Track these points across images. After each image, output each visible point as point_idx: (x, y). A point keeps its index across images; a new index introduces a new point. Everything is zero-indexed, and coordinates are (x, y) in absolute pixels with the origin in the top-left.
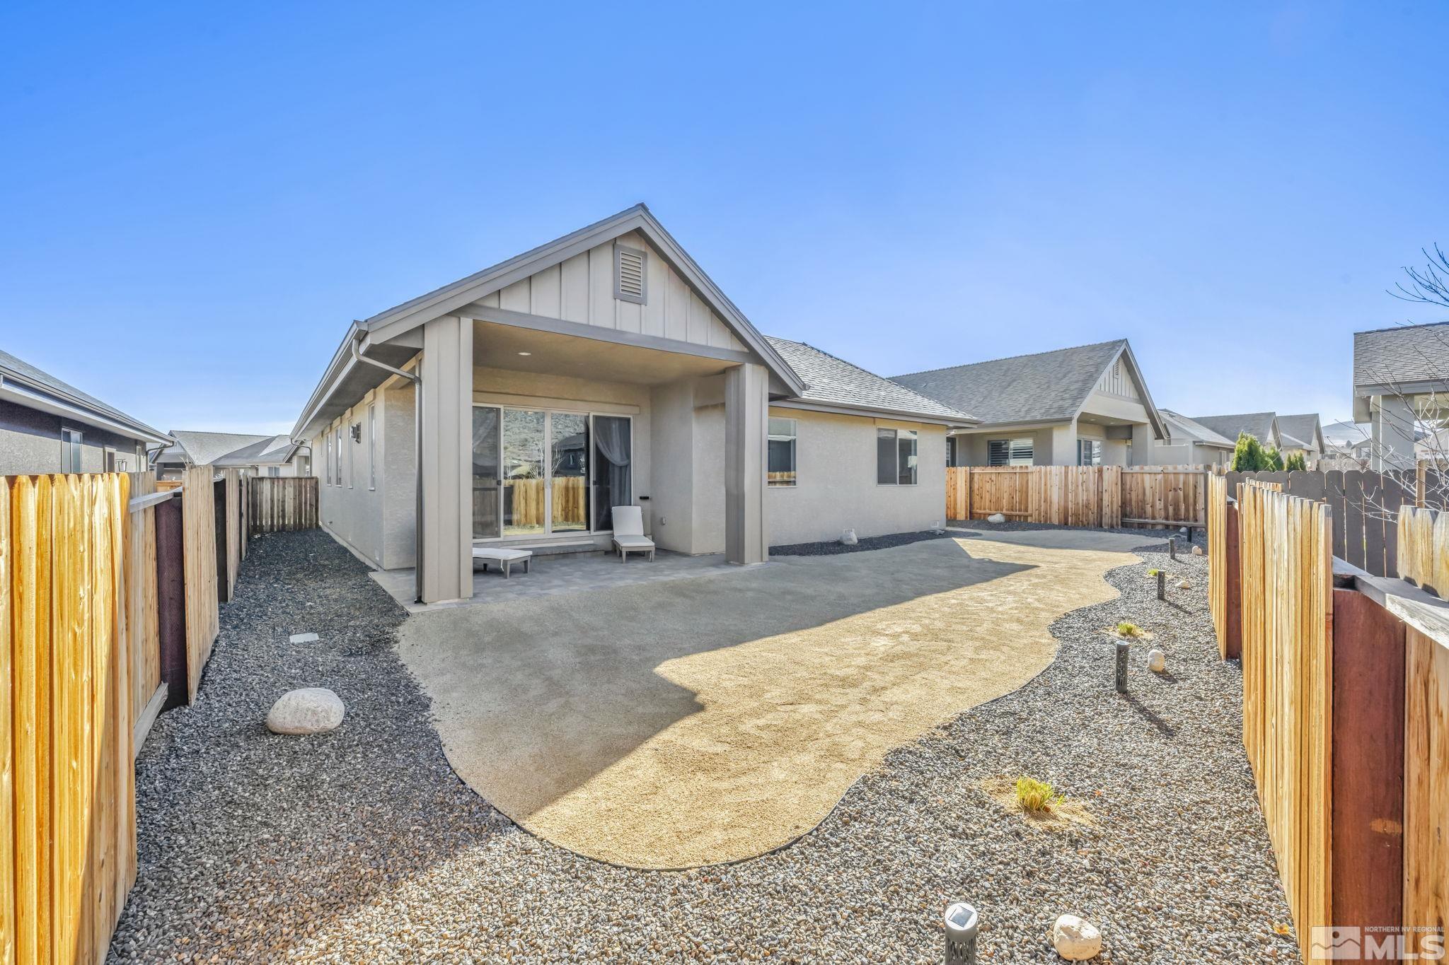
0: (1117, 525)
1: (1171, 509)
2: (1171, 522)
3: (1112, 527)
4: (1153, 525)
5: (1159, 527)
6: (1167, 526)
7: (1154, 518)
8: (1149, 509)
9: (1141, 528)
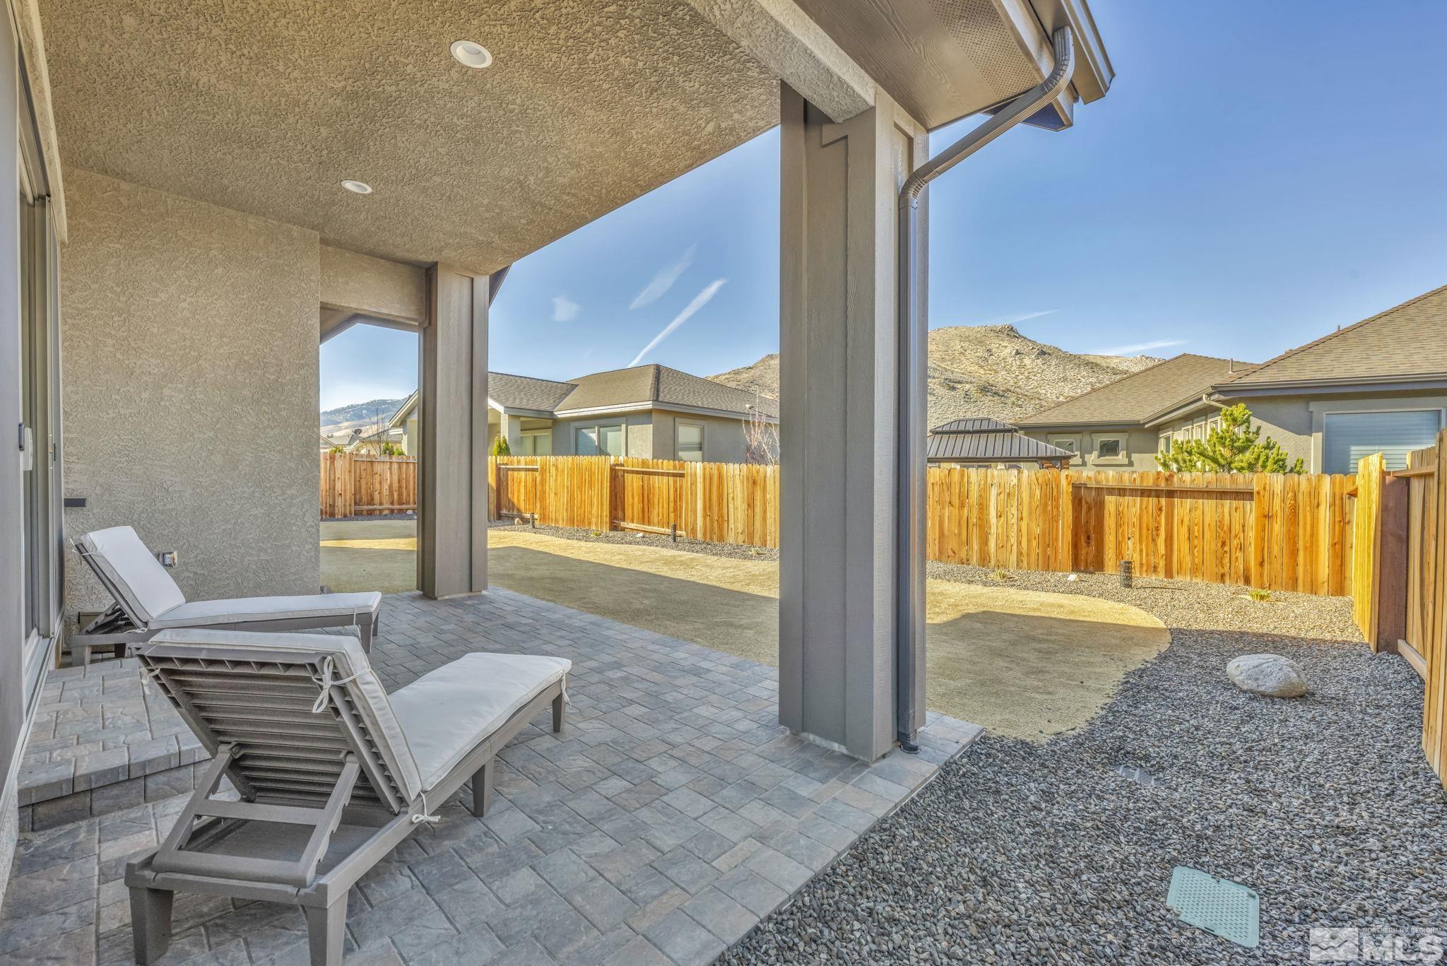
0: (350, 513)
1: (396, 495)
2: (396, 506)
3: (345, 516)
4: (381, 511)
5: (386, 512)
6: (392, 511)
7: (381, 504)
8: (377, 496)
9: (370, 514)
